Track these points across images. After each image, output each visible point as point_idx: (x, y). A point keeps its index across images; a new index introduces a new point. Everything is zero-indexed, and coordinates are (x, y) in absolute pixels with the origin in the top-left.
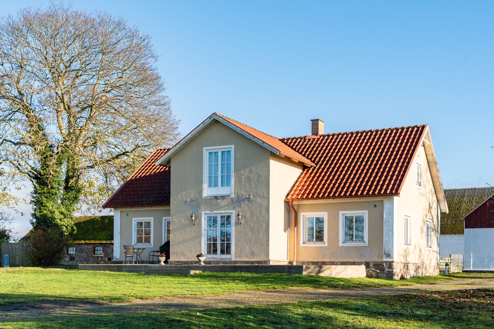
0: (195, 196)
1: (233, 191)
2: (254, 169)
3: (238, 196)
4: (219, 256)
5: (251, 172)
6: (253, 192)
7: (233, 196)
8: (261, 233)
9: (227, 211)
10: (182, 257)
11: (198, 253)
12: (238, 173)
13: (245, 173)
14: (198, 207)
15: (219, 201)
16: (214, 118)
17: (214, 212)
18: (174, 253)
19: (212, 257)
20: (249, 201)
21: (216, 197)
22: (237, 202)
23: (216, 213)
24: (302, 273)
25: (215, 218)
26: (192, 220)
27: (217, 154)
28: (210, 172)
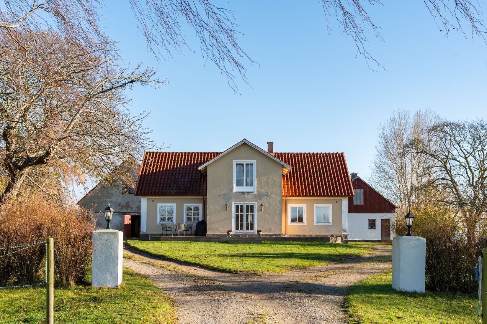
0: (227, 192)
1: (256, 190)
2: (271, 177)
3: (259, 193)
4: (244, 231)
5: (268, 178)
6: (270, 191)
7: (256, 193)
8: (276, 217)
9: (251, 203)
10: (217, 232)
11: (229, 229)
12: (260, 179)
13: (265, 179)
14: (230, 199)
15: (245, 195)
16: (244, 142)
17: (242, 202)
18: (211, 229)
19: (239, 232)
20: (267, 197)
21: (243, 193)
22: (258, 197)
23: (243, 203)
24: (330, 242)
25: (242, 206)
26: (226, 207)
27: (242, 165)
28: (237, 177)
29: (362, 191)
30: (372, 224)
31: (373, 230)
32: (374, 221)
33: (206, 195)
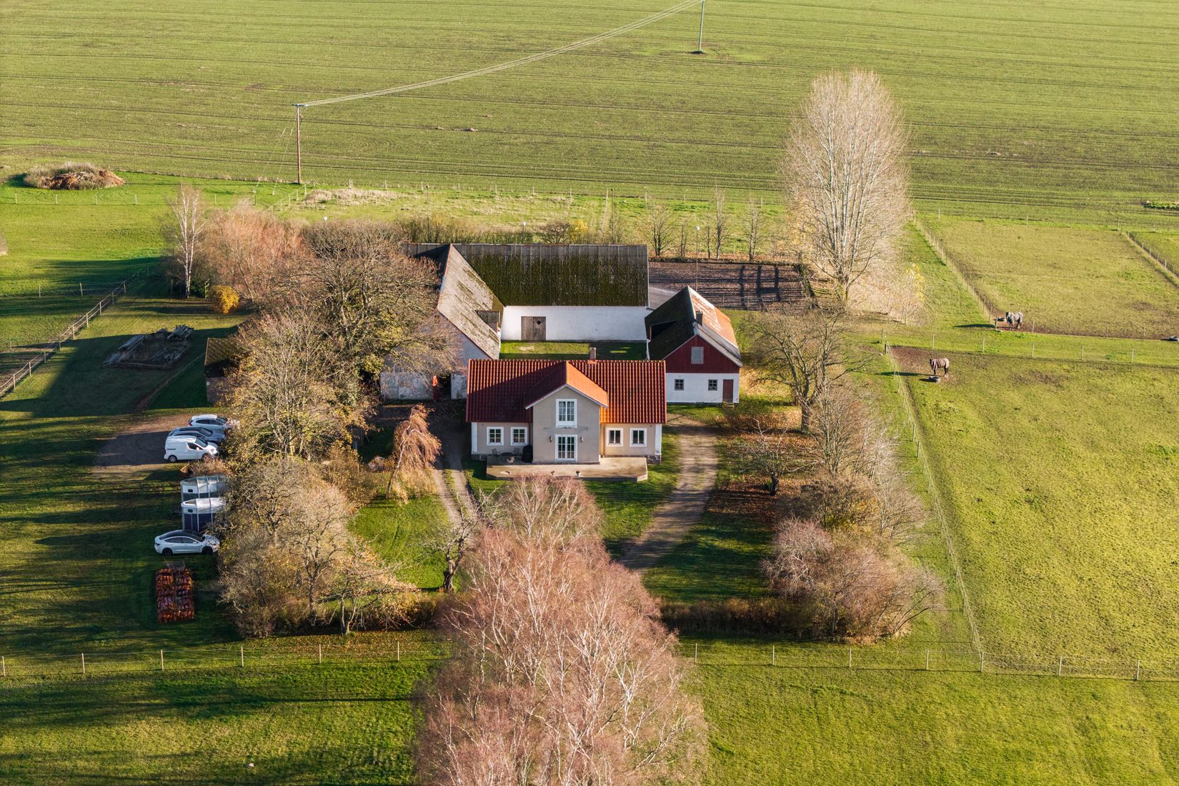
0: (551, 426)
1: (576, 424)
3: (580, 427)
4: (567, 458)
7: (576, 427)
9: (572, 435)
10: (542, 456)
11: (552, 455)
14: (553, 432)
15: (567, 429)
16: (565, 386)
17: (564, 435)
18: (536, 453)
19: (561, 460)
20: (587, 428)
21: (565, 427)
22: (579, 430)
25: (564, 438)
26: (550, 439)
27: (564, 403)
28: (560, 413)
29: (702, 348)
30: (713, 385)
31: (714, 392)
32: (715, 381)
33: (532, 422)
